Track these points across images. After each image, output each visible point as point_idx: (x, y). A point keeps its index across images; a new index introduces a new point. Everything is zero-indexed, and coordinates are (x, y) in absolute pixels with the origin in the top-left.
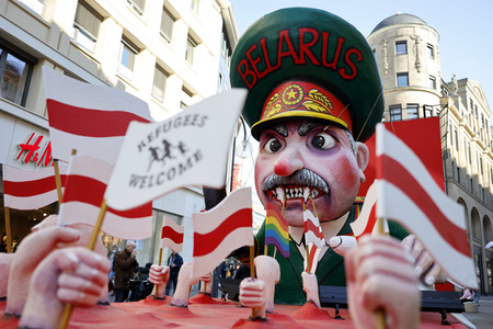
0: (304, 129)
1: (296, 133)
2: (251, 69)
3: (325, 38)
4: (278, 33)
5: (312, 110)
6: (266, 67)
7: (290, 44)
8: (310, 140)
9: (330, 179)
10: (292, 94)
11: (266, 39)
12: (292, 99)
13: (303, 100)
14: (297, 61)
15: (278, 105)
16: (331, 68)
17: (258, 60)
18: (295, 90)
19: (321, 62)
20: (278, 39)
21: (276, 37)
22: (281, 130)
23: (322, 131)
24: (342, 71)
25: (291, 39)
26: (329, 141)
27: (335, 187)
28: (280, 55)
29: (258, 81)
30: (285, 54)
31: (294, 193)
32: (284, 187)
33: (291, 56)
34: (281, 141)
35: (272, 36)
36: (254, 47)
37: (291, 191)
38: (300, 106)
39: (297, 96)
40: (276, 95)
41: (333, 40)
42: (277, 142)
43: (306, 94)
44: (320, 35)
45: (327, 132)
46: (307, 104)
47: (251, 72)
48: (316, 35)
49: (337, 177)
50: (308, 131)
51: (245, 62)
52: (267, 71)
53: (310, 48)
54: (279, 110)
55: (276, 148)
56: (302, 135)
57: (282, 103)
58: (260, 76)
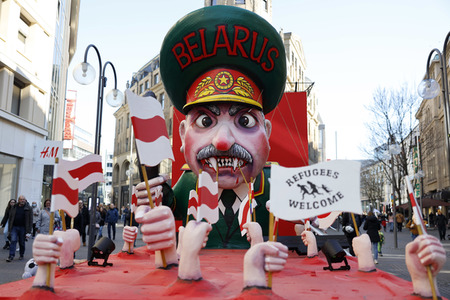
0: (233, 110)
1: (227, 114)
2: (187, 51)
3: (254, 37)
4: (216, 26)
5: (240, 95)
6: (202, 53)
7: (226, 38)
8: (237, 119)
9: (254, 152)
10: (224, 80)
11: (206, 29)
12: (224, 84)
13: (233, 86)
14: (230, 53)
15: (210, 88)
16: (256, 62)
17: (196, 46)
18: (227, 76)
19: (249, 56)
20: (216, 32)
21: (215, 30)
22: (214, 110)
23: (246, 112)
24: (263, 65)
25: (227, 34)
26: (251, 121)
27: (257, 158)
28: (217, 45)
29: (192, 63)
30: (221, 45)
31: (225, 162)
32: (216, 157)
33: (226, 48)
34: (213, 119)
35: (211, 28)
36: (193, 34)
37: (222, 161)
38: (231, 91)
39: (228, 81)
40: (208, 78)
41: (260, 39)
42: (208, 118)
43: (235, 81)
44: (251, 33)
45: (251, 114)
46: (237, 90)
47: (186, 55)
48: (248, 34)
49: (258, 151)
50: (237, 112)
51: (182, 45)
52: (202, 57)
53: (242, 43)
54: (212, 92)
55: (208, 124)
56: (232, 115)
57: (215, 86)
58: (195, 60)
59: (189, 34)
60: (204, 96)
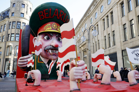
2: (44, 14)
4: (55, 9)
5: (59, 31)
6: (49, 16)
7: (57, 13)
10: (55, 26)
12: (55, 27)
13: (57, 28)
14: (58, 18)
15: (50, 27)
16: (64, 22)
17: (48, 13)
18: (55, 25)
19: (62, 20)
20: (55, 11)
22: (51, 34)
23: (60, 37)
26: (61, 39)
28: (54, 15)
29: (45, 18)
30: (55, 15)
31: (54, 51)
32: (51, 49)
33: (57, 16)
34: (50, 37)
35: (53, 9)
36: (47, 10)
37: (53, 51)
38: (56, 30)
40: (49, 24)
41: (66, 16)
42: (48, 37)
47: (43, 16)
48: (63, 13)
50: (58, 36)
51: (42, 12)
52: (49, 17)
53: (62, 16)
54: (51, 29)
55: (48, 39)
56: (56, 37)
57: (52, 27)
58: (46, 18)
59: (46, 9)
60: (48, 30)
